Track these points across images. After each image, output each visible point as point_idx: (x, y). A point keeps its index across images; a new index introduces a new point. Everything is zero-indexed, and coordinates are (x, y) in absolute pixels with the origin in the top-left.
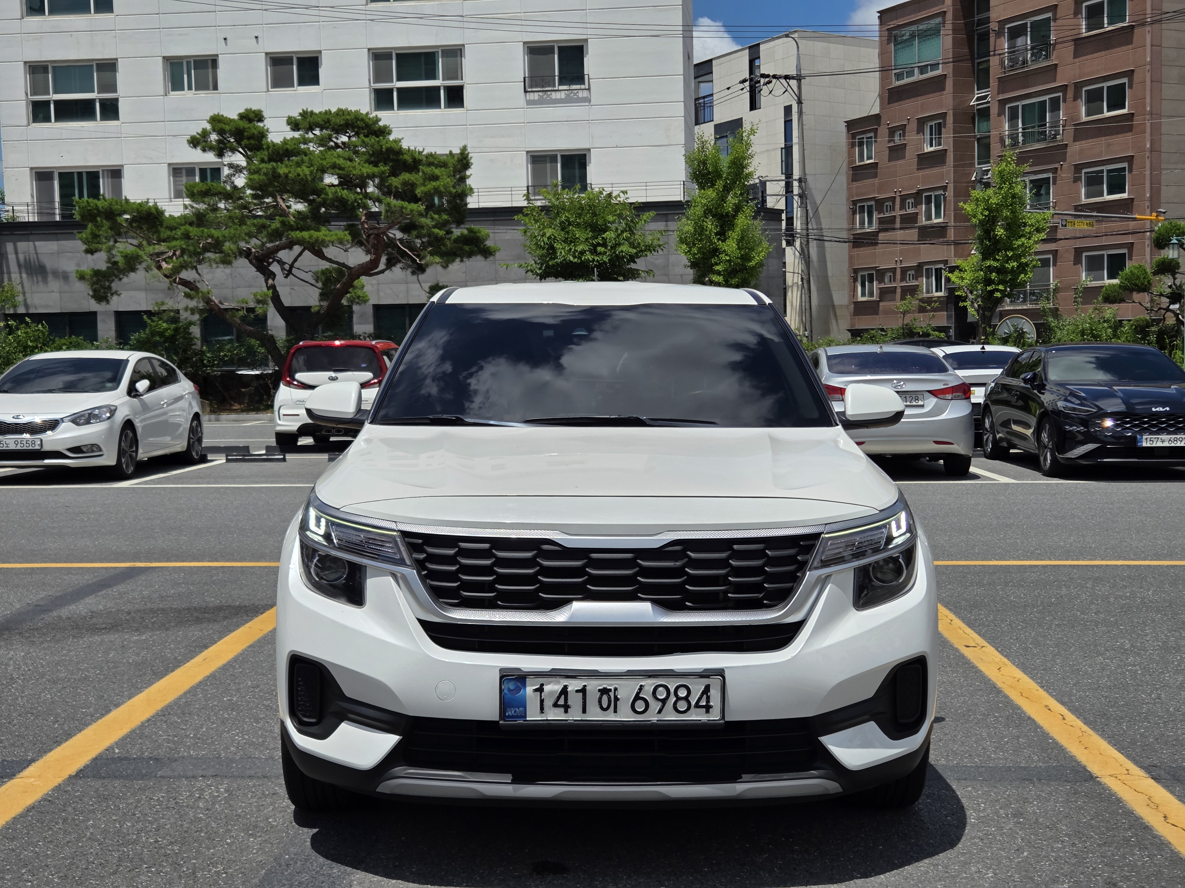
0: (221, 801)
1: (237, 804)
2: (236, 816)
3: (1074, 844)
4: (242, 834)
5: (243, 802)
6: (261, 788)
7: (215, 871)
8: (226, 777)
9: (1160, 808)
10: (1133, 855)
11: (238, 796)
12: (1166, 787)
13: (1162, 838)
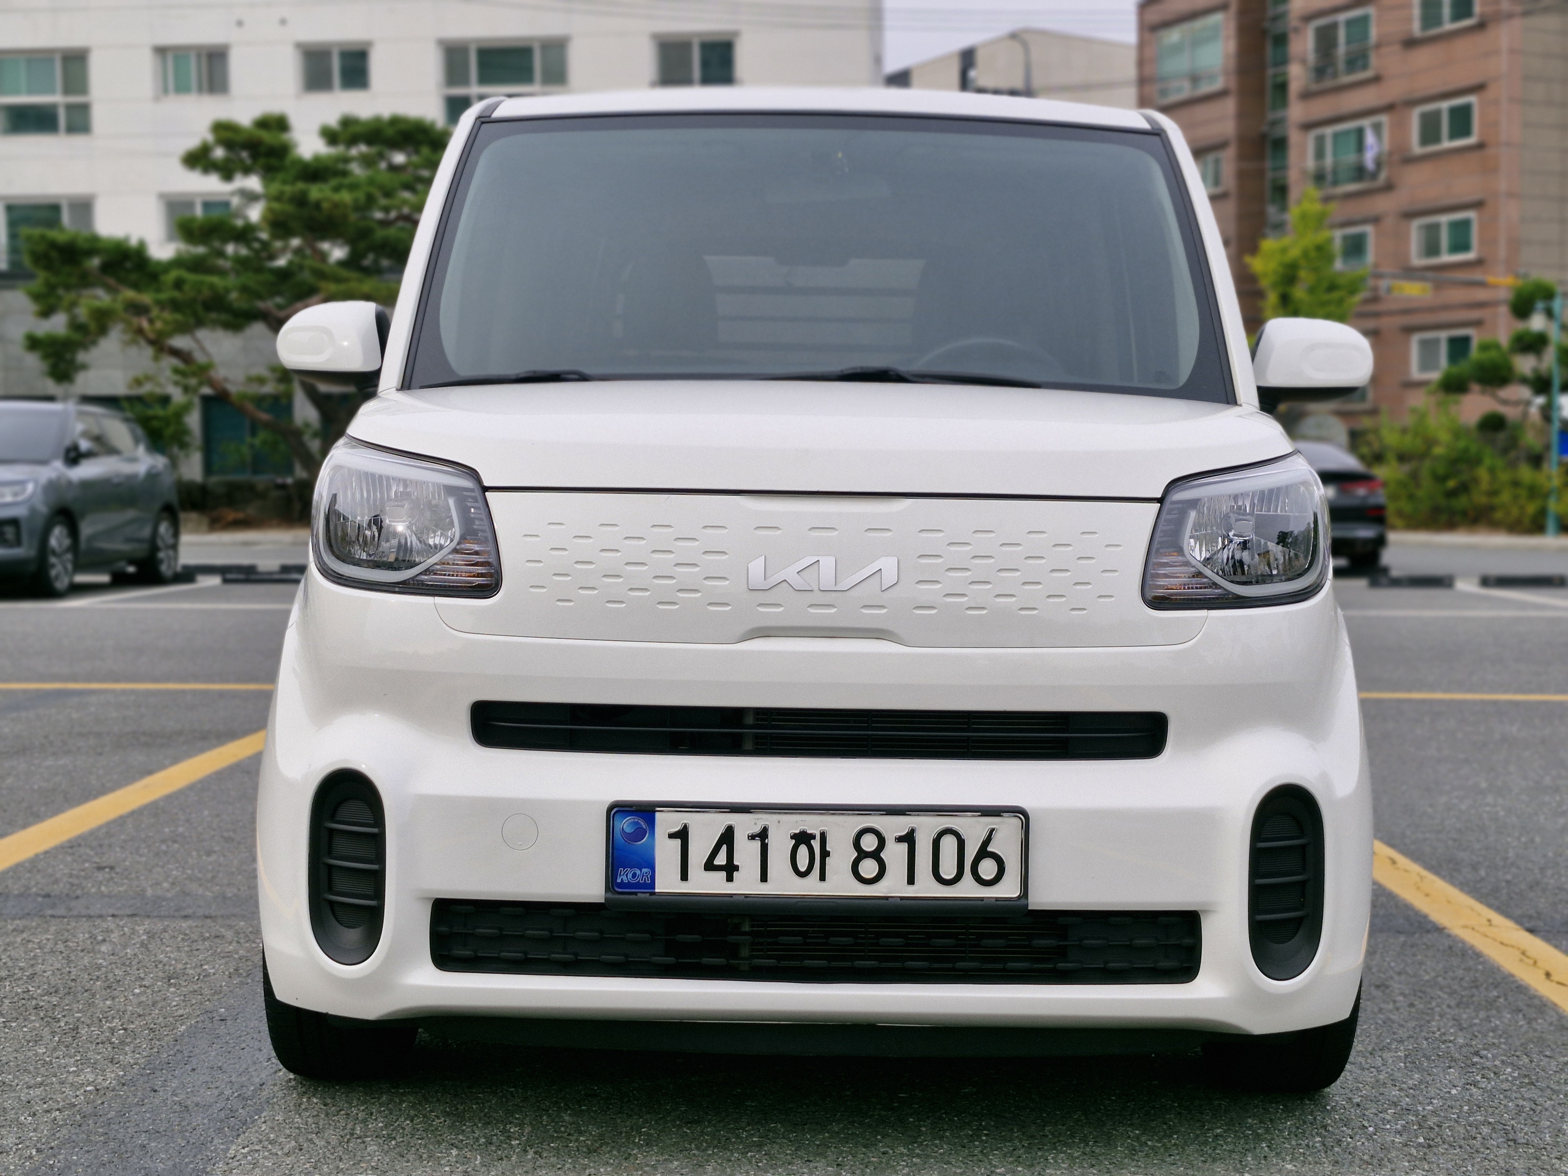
3: (1412, 1005)
4: (160, 983)
9: (1539, 964)
10: (1500, 1018)
13: (1544, 999)
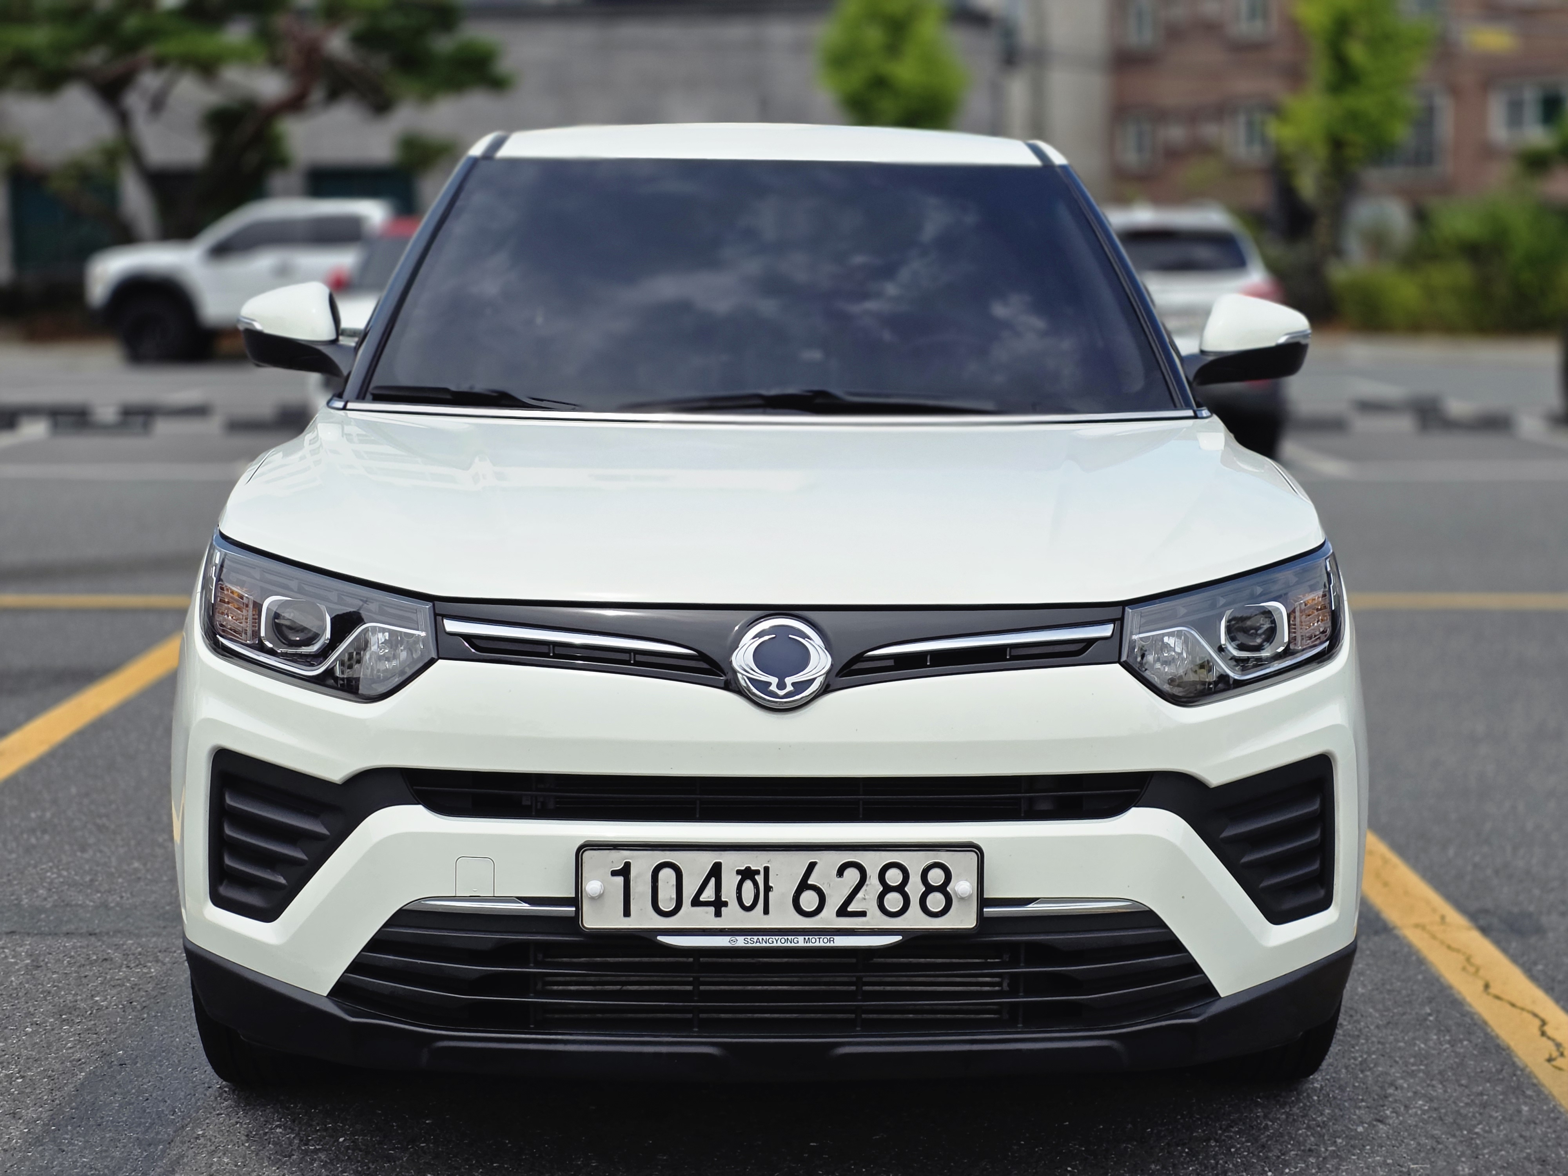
0: (19, 970)
1: (45, 975)
2: (42, 993)
4: (52, 1020)
5: (54, 973)
6: (85, 950)
7: (6, 1075)
8: (29, 934)
9: (1482, 972)
11: (47, 963)
12: (1497, 943)
